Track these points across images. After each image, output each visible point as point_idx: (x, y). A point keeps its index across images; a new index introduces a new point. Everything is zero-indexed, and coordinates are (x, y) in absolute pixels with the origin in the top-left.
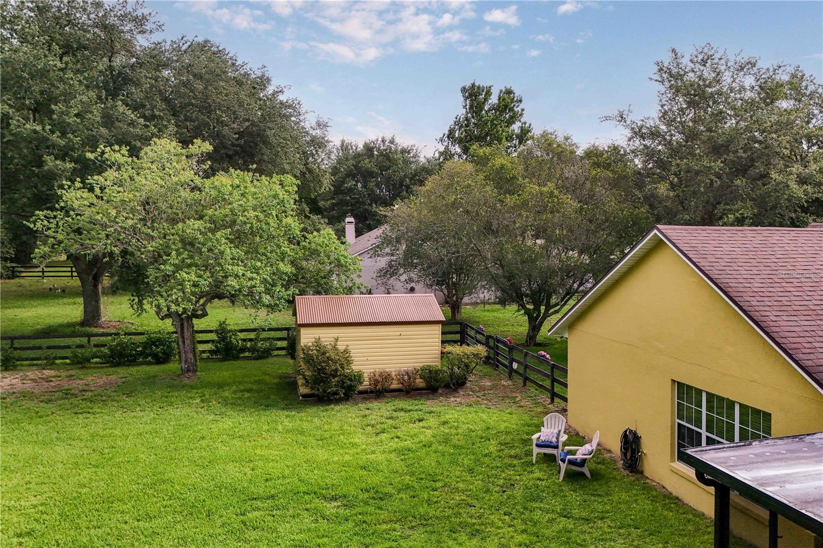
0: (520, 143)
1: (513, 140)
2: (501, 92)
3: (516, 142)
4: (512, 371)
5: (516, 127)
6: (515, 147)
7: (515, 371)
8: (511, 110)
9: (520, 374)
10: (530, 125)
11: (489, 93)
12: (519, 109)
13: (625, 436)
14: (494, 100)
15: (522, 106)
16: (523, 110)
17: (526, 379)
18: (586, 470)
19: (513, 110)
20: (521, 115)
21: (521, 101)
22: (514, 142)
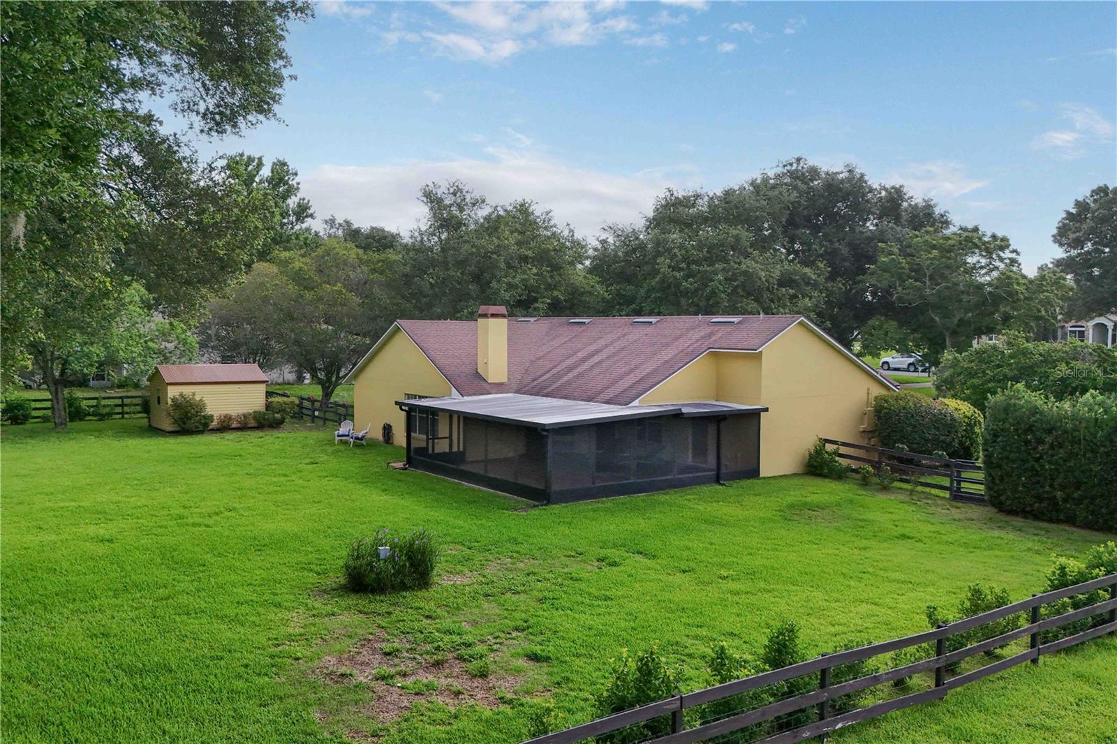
0: (298, 220)
1: (290, 215)
2: (274, 164)
3: (292, 218)
4: (314, 417)
5: (292, 202)
6: (292, 224)
7: (317, 417)
8: (286, 183)
9: (321, 418)
10: (309, 201)
11: (260, 164)
12: (294, 183)
13: (384, 427)
14: (266, 172)
15: (297, 179)
16: (298, 184)
17: (325, 420)
18: (364, 442)
19: (288, 184)
20: (298, 189)
21: (296, 174)
22: (291, 218)
